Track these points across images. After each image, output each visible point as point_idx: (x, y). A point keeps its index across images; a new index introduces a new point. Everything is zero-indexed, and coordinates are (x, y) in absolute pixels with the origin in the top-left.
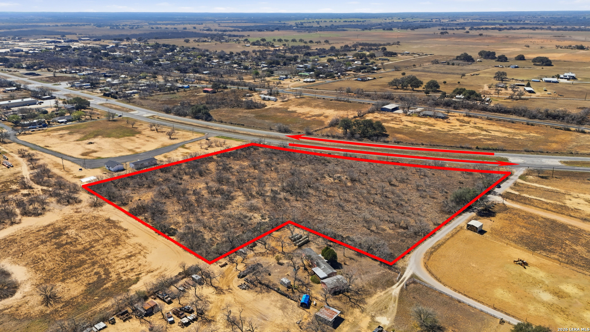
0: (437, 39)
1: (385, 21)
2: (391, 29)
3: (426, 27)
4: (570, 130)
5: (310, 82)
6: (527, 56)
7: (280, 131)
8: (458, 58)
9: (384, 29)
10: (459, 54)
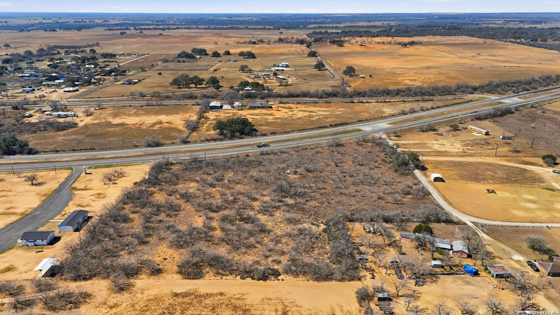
0: (124, 40)
1: (29, 21)
2: (54, 30)
3: (89, 28)
4: (354, 103)
5: (74, 91)
6: (232, 51)
7: (149, 146)
8: (180, 56)
9: (46, 30)
10: (179, 52)
